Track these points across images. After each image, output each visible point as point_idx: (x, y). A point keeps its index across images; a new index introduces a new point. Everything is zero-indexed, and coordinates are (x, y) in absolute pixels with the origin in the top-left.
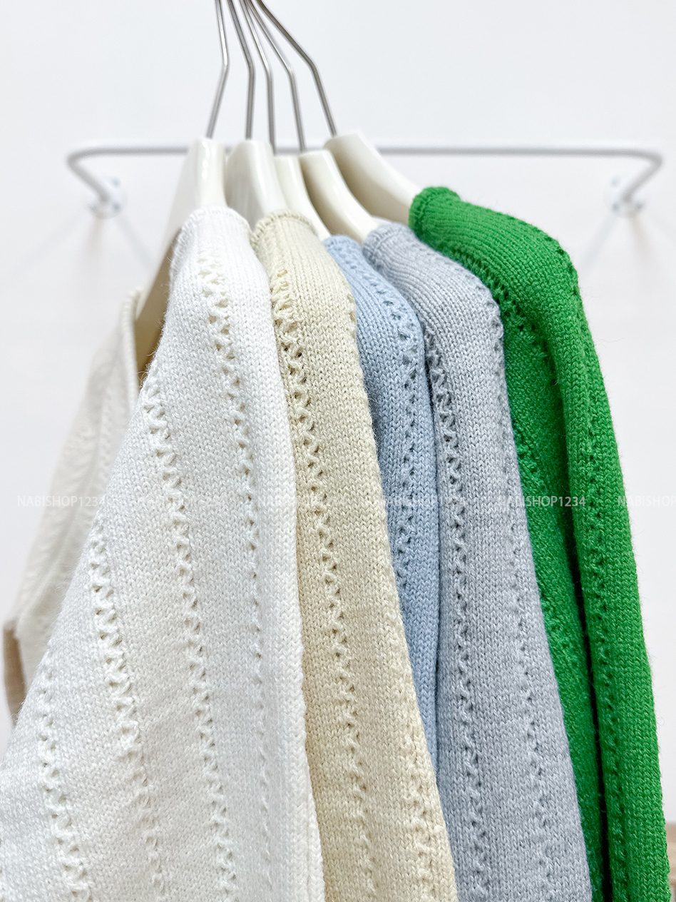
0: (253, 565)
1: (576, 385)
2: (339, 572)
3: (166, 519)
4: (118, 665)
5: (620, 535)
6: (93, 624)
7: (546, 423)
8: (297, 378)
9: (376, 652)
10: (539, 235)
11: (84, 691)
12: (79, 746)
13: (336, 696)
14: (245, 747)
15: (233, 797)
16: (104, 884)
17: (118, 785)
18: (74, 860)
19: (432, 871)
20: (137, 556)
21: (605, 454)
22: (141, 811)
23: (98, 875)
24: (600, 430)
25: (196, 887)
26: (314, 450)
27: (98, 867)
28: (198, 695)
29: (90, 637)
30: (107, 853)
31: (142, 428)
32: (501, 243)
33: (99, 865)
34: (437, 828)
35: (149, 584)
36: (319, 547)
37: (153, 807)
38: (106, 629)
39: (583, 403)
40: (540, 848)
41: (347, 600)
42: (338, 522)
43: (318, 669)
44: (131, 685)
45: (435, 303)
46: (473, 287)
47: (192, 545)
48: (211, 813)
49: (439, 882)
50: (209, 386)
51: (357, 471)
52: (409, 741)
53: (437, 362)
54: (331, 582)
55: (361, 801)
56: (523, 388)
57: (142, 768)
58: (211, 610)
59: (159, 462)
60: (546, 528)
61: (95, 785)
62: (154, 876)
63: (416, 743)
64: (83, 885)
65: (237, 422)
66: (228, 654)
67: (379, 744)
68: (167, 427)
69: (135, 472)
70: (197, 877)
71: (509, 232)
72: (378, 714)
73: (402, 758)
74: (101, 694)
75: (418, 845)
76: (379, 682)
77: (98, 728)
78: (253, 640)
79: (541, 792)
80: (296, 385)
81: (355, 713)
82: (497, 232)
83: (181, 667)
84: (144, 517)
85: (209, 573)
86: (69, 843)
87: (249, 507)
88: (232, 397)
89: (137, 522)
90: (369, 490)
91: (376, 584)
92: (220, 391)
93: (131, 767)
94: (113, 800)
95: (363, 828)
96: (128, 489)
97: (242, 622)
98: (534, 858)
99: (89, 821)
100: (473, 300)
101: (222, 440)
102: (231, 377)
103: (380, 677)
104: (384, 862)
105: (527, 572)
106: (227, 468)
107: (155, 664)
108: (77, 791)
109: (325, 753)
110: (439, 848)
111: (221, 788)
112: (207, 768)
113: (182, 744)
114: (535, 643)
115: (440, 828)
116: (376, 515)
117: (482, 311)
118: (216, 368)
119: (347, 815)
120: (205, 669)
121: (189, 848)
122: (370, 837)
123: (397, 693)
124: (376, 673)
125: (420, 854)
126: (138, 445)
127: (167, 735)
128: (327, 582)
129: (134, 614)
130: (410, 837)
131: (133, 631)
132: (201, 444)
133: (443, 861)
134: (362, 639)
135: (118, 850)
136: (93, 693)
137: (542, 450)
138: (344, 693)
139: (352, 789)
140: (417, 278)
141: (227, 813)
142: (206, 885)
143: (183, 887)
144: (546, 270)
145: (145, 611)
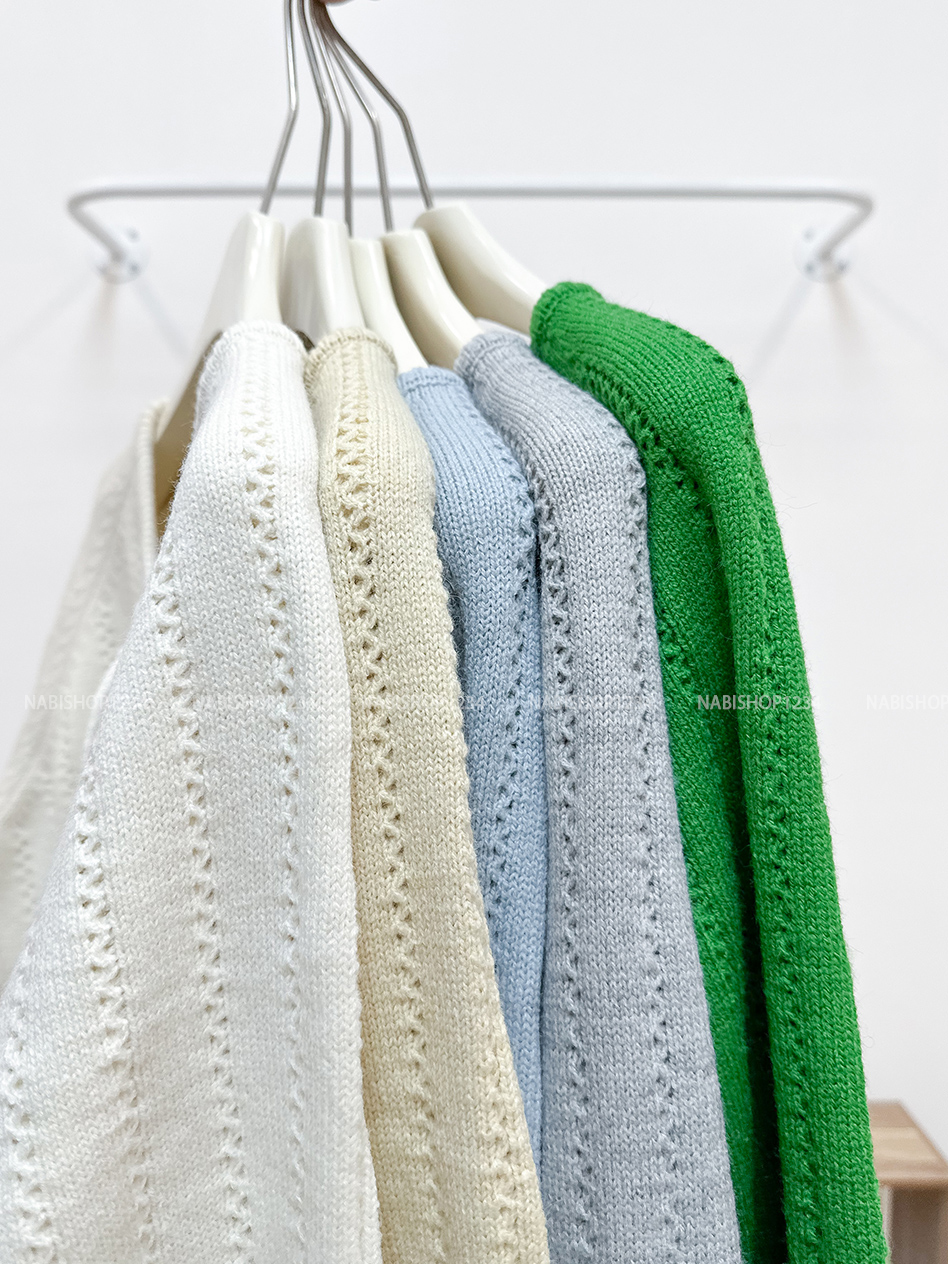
0: (288, 816)
1: (746, 569)
2: (403, 825)
3: (174, 749)
4: (103, 944)
5: (809, 781)
6: (74, 886)
7: (709, 617)
8: (358, 556)
9: (449, 937)
10: (706, 353)
11: (58, 976)
12: (48, 1049)
13: (395, 992)
14: (269, 1057)
15: (252, 1123)
16: (74, 1240)
17: (97, 1105)
18: (34, 1204)
19: (517, 1233)
20: (133, 798)
21: (788, 667)
22: (127, 1140)
23: (66, 1227)
24: (782, 632)
25: (197, 1243)
26: (376, 656)
27: (66, 1216)
28: (209, 984)
29: (69, 903)
30: (79, 1197)
31: (147, 625)
32: (652, 363)
33: (68, 1213)
34: (526, 1174)
35: (148, 836)
36: (377, 789)
37: (143, 1135)
38: (89, 895)
39: (757, 595)
40: (667, 1201)
41: (413, 863)
42: (404, 757)
43: (372, 956)
44: (120, 970)
45: (552, 440)
46: (604, 423)
47: (207, 784)
48: (222, 1143)
49: (526, 1248)
50: (239, 573)
51: (433, 690)
52: (491, 1057)
53: (547, 516)
54: (392, 837)
55: (427, 1134)
56: (678, 566)
57: (131, 1082)
58: (228, 872)
59: (168, 672)
60: (697, 762)
61: (66, 1105)
62: (142, 1228)
63: (499, 1058)
64: (45, 1239)
65: (274, 623)
66: (249, 934)
67: (451, 1060)
68: (181, 624)
69: (136, 685)
70: (199, 1228)
71: (665, 348)
72: (451, 1020)
73: (481, 1079)
74: (79, 981)
75: (499, 1197)
76: (453, 977)
77: (74, 1027)
78: (283, 917)
79: (671, 1120)
80: (357, 566)
81: (420, 1016)
82: (649, 347)
83: (187, 947)
84: (144, 745)
85: (228, 824)
86: (30, 1180)
87: (285, 737)
88: (269, 590)
89: (135, 752)
90: (448, 717)
91: (453, 845)
92: (253, 581)
93: (117, 1082)
94: (91, 1125)
95: (430, 1170)
96: (126, 706)
97: (269, 892)
98: (657, 1214)
99: (57, 1153)
100: (603, 440)
101: (252, 645)
102: (269, 563)
103: (454, 970)
104: (455, 1218)
105: (665, 811)
106: (257, 683)
107: (152, 943)
108: (43, 1111)
109: (381, 1067)
110: (528, 1201)
111: (235, 1110)
112: (218, 1081)
113: (186, 1050)
114: (672, 911)
115: (529, 1174)
116: (457, 750)
117: (614, 453)
118: (248, 550)
119: (408, 1151)
120: (219, 950)
121: (191, 1189)
122: (439, 1183)
123: (476, 992)
124: (449, 965)
125: (503, 1210)
126: (141, 648)
127: (166, 1038)
128: (387, 837)
129: (127, 875)
130: (489, 1187)
131: (124, 898)
132: (223, 651)
133: (533, 1218)
134: (431, 918)
135: (96, 1194)
136: (69, 979)
137: (699, 654)
138: (406, 988)
139: (416, 1116)
140: (532, 408)
141: (242, 1143)
142: (211, 1239)
143: (180, 1242)
144: (710, 408)
145: (142, 872)
